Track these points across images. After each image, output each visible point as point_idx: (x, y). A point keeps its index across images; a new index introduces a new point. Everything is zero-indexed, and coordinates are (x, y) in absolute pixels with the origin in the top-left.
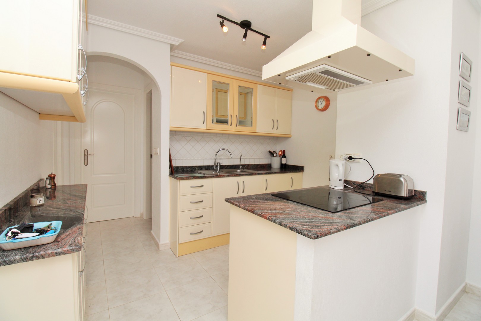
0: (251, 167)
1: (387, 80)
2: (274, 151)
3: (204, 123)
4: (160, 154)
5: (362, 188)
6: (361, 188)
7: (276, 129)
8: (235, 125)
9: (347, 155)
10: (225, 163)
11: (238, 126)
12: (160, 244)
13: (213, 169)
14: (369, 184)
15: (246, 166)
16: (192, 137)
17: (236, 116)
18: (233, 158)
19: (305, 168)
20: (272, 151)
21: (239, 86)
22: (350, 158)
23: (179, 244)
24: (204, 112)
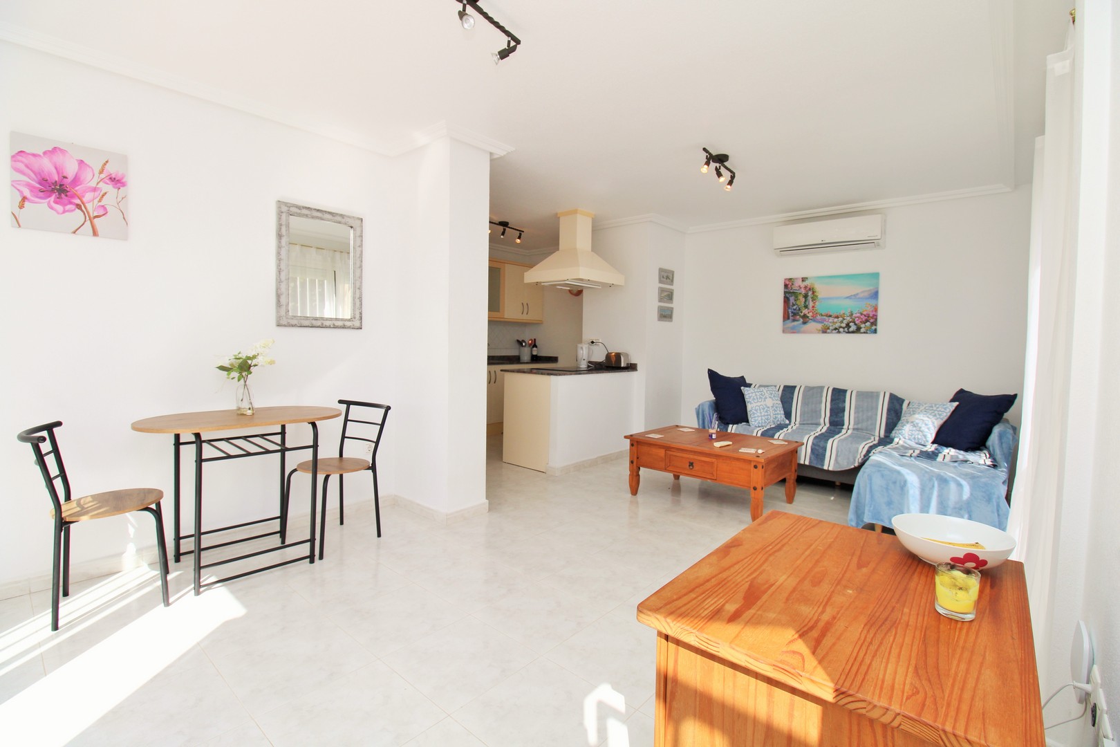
2: (523, 340)
7: (526, 314)
19: (559, 359)
20: (520, 340)
22: (593, 342)
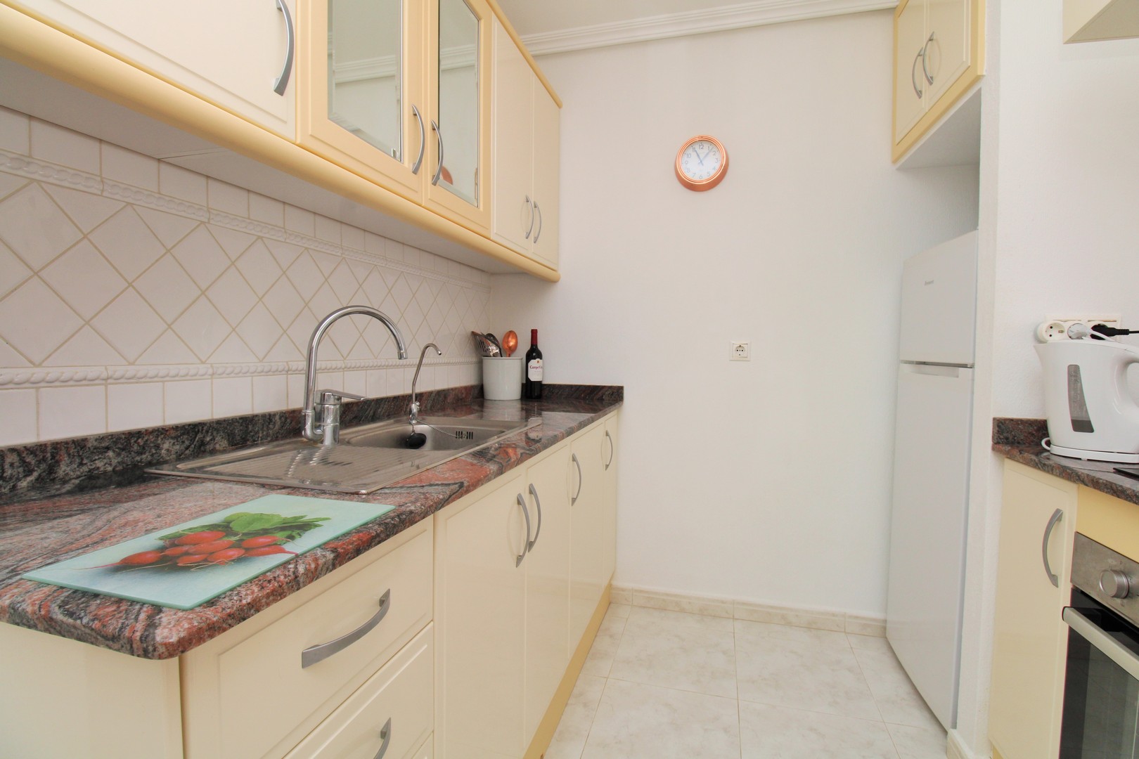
3: (281, 89)
7: (535, 238)
11: (439, 184)
17: (434, 126)
19: (627, 395)
20: (483, 333)
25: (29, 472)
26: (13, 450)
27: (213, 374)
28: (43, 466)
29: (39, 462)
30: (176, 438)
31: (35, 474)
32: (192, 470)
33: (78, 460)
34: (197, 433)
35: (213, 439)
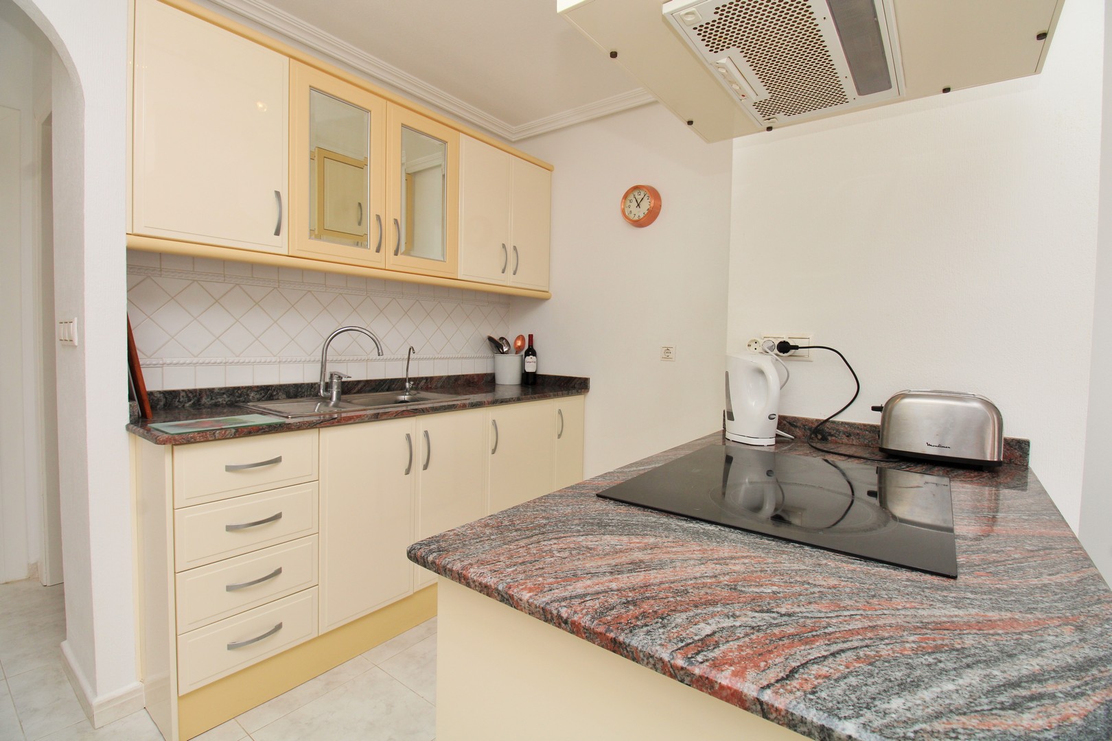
0: (439, 385)
1: (946, 90)
2: (502, 339)
3: (277, 233)
4: (83, 343)
5: (820, 437)
6: (816, 436)
7: (512, 272)
8: (392, 252)
9: (773, 340)
10: (357, 373)
11: (402, 254)
12: (95, 701)
13: (317, 395)
14: (842, 423)
15: (423, 382)
16: (232, 285)
17: (396, 221)
18: (384, 357)
19: (592, 384)
20: (496, 337)
21: (403, 126)
22: (784, 347)
23: (180, 698)
24: (278, 194)
25: (190, 400)
26: (183, 391)
27: (280, 362)
28: (195, 398)
29: (194, 396)
30: (257, 391)
31: (192, 401)
32: (253, 406)
33: (210, 397)
34: (268, 390)
35: (278, 394)
